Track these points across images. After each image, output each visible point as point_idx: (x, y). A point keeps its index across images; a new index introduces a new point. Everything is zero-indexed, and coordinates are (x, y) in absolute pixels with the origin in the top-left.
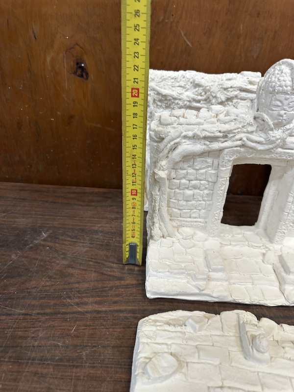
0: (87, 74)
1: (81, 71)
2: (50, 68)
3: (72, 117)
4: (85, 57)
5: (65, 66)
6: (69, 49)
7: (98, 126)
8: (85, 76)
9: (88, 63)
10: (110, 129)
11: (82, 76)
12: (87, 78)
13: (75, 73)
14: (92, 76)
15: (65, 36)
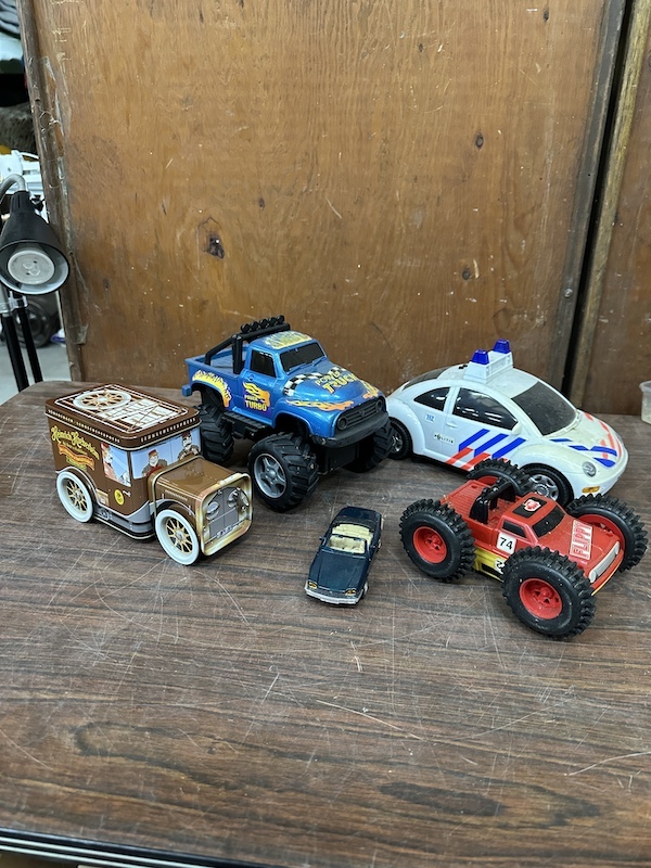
0: (222, 251)
1: (215, 248)
2: (179, 245)
3: (204, 303)
4: (220, 233)
5: (198, 242)
6: (202, 224)
7: (236, 313)
8: (220, 254)
9: (224, 239)
10: (249, 317)
11: (216, 254)
12: (222, 257)
13: (209, 251)
14: (228, 254)
15: (197, 211)
